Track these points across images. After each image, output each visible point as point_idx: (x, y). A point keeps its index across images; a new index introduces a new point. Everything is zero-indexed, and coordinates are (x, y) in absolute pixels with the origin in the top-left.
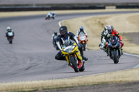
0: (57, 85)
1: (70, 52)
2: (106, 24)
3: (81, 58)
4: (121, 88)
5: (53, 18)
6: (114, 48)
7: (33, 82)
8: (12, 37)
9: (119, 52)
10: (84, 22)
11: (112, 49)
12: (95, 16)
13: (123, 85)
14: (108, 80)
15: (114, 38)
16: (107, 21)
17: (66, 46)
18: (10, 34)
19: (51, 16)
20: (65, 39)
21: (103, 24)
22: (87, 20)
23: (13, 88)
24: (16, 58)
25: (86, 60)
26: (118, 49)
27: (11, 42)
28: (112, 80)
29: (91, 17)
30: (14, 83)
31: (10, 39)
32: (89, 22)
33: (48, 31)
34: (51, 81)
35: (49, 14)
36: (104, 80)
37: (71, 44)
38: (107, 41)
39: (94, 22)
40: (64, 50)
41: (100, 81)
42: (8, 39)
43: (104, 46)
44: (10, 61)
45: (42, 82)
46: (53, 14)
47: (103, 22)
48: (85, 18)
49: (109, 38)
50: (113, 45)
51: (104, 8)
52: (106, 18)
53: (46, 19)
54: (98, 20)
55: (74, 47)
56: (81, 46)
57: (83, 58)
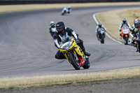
0: (91, 79)
5: (69, 13)
7: (67, 75)
10: (119, 14)
12: (130, 9)
17: (64, 43)
21: (137, 17)
22: (121, 13)
23: (47, 81)
24: (50, 51)
25: (89, 55)
29: (126, 10)
30: (48, 76)
33: (82, 24)
34: (85, 74)
35: (65, 9)
37: (68, 40)
39: (129, 15)
40: (62, 47)
41: (135, 75)
43: (132, 41)
44: (44, 54)
46: (69, 9)
48: (119, 11)
49: (137, 32)
54: (133, 13)
55: (71, 43)
56: (80, 40)
57: (86, 54)
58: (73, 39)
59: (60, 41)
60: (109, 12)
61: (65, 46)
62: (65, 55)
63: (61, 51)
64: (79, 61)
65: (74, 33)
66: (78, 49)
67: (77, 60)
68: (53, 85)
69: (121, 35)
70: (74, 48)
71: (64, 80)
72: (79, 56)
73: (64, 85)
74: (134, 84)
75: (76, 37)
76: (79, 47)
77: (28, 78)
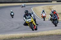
1: (30, 21)
2: (52, 9)
3: (35, 24)
4: (59, 37)
6: (55, 20)
8: (13, 15)
9: (57, 21)
10: (43, 8)
11: (54, 20)
12: (47, 5)
13: (60, 35)
14: (53, 33)
15: (55, 15)
16: (53, 7)
17: (28, 19)
18: (12, 14)
19: (24, 6)
20: (27, 16)
21: (51, 9)
23: (12, 36)
25: (38, 25)
26: (57, 20)
27: (13, 17)
28: (55, 33)
30: (12, 35)
31: (12, 16)
32: (45, 8)
34: (28, 34)
35: (23, 5)
36: (51, 33)
37: (30, 18)
38: (52, 17)
39: (47, 8)
40: (27, 21)
41: (50, 34)
42: (11, 16)
43: (50, 19)
45: (24, 34)
47: (51, 8)
49: (52, 15)
50: (54, 18)
51: (51, 2)
52: (52, 6)
53: (22, 7)
54: (49, 7)
55: (31, 19)
56: (35, 19)
57: (36, 24)
58: (32, 18)
59: (26, 18)
60: (38, 7)
61: (29, 21)
62: (28, 24)
63: (27, 22)
64: (34, 27)
65: (32, 15)
66: (34, 22)
67: (33, 26)
68: (14, 38)
69: (42, 17)
70: (32, 21)
71: (19, 36)
72: (34, 25)
73: (19, 38)
74: (49, 38)
75: (33, 17)
76: (34, 21)
77: (3, 35)
